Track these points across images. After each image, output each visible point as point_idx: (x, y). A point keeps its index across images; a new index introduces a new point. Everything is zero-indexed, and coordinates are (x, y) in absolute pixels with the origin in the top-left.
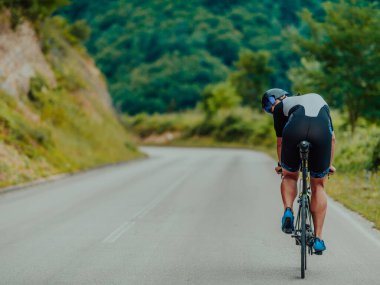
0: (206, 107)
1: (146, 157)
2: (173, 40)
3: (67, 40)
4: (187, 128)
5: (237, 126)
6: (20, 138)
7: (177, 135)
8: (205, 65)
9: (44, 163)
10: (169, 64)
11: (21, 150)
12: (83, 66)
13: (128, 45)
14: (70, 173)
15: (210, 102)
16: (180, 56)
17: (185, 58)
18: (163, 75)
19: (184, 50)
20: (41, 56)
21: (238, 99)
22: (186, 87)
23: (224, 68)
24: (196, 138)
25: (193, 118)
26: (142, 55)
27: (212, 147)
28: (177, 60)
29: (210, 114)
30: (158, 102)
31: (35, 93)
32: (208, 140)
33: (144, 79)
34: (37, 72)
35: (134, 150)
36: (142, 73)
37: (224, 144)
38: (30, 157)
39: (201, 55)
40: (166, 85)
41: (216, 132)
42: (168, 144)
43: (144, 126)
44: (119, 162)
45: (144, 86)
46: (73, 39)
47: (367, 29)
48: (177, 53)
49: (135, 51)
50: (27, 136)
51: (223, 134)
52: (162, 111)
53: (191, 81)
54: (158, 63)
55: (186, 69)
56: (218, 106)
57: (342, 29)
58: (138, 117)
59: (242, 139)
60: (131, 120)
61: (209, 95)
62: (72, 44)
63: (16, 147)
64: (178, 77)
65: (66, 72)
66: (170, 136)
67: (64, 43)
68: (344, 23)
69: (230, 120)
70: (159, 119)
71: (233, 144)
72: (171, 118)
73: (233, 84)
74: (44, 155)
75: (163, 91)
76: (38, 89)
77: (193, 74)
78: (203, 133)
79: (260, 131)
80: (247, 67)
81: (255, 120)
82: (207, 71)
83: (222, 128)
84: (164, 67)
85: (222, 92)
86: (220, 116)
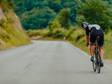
0: (50, 28)
1: (32, 43)
2: (37, 3)
3: (8, 7)
4: (44, 34)
5: (60, 34)
6: (3, 37)
7: (41, 36)
8: (48, 12)
9: (10, 44)
10: (35, 12)
11: (4, 40)
12: (13, 15)
13: (21, 5)
14: (16, 46)
15: (51, 26)
16: (39, 9)
17: (41, 9)
18: (33, 16)
19: (41, 7)
20: (3, 13)
21: (60, 25)
22: (41, 20)
23: (55, 13)
24: (47, 37)
25: (46, 31)
26: (26, 9)
27: (52, 40)
28: (38, 10)
29: (51, 30)
30: (31, 25)
31: (2, 24)
32: (51, 38)
33: (27, 17)
34: (2, 18)
35: (29, 41)
36: (26, 15)
37: (56, 39)
38: (6, 42)
39: (46, 9)
40: (35, 19)
41: (53, 36)
42: (38, 39)
43: (30, 33)
44: (26, 44)
45: (27, 20)
46: (10, 7)
47: (97, 7)
48: (38, 8)
49: (23, 7)
50: (5, 36)
51: (55, 36)
52: (36, 29)
53: (43, 18)
54: (31, 11)
55: (41, 13)
56: (54, 27)
57: (90, 7)
58: (28, 31)
59: (62, 38)
60: (27, 31)
61: (51, 24)
62: (9, 8)
63: (2, 39)
64: (39, 16)
65: (9, 17)
66: (39, 37)
67: (7, 8)
68: (91, 5)
69: (58, 32)
70: (35, 31)
71: (59, 39)
72: (39, 31)
73: (59, 21)
74: (9, 41)
75: (33, 21)
76: (3, 23)
77: (44, 15)
78: (49, 36)
79: (67, 35)
80: (63, 15)
81: (65, 32)
82: (49, 14)
83: (55, 34)
84: (34, 13)
85: (55, 23)
86: (55, 31)
